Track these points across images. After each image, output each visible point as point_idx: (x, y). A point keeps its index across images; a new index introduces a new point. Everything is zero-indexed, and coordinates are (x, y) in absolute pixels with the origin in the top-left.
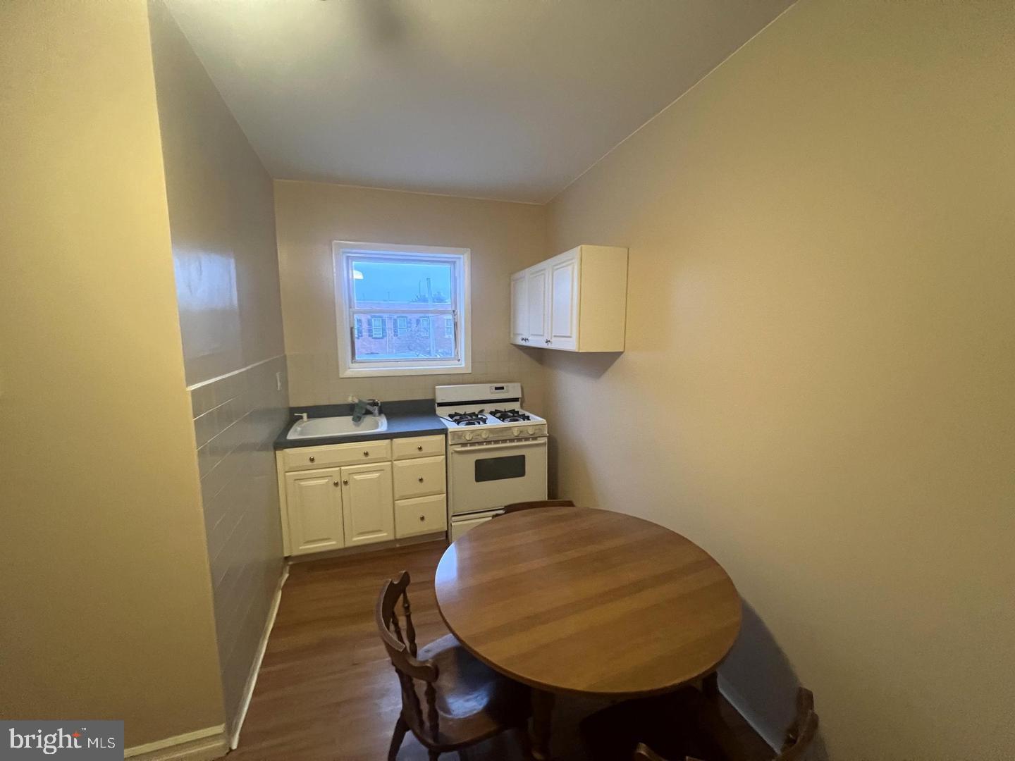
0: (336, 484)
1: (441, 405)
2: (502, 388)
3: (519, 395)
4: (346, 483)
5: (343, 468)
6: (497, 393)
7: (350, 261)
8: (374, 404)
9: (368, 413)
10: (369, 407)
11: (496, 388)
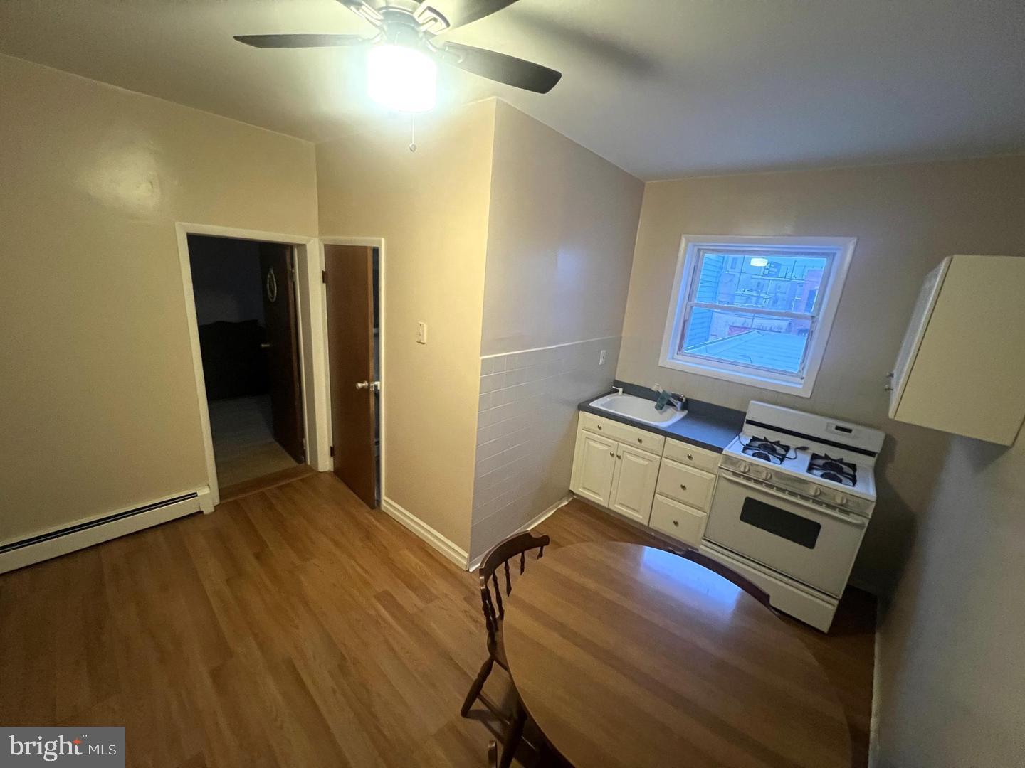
0: (612, 455)
1: (750, 422)
2: (849, 431)
3: (877, 449)
4: (619, 457)
5: (620, 444)
6: (837, 434)
7: (701, 253)
8: (678, 398)
9: (671, 404)
10: (672, 400)
11: (838, 428)
